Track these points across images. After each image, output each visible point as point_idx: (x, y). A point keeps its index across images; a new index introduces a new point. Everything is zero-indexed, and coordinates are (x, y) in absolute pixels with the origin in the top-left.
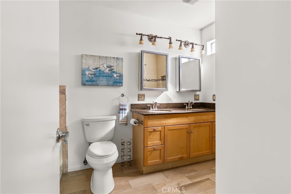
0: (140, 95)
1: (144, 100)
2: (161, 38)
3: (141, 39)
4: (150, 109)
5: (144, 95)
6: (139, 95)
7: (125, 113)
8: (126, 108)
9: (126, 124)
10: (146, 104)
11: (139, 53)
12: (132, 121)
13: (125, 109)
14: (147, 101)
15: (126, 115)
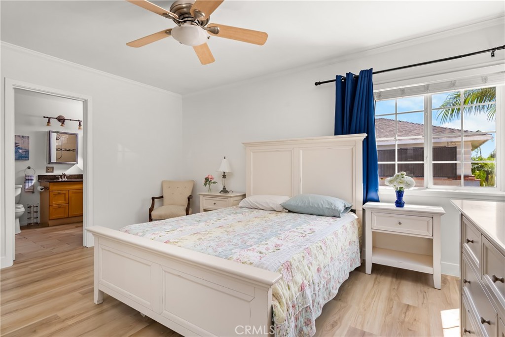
0: (49, 167)
1: (53, 172)
2: (71, 120)
3: (49, 122)
4: (59, 179)
5: (53, 168)
6: (47, 168)
7: (31, 183)
8: (32, 178)
9: (33, 192)
10: (55, 175)
11: (47, 132)
12: (39, 188)
13: (32, 180)
14: (57, 172)
15: (33, 184)
